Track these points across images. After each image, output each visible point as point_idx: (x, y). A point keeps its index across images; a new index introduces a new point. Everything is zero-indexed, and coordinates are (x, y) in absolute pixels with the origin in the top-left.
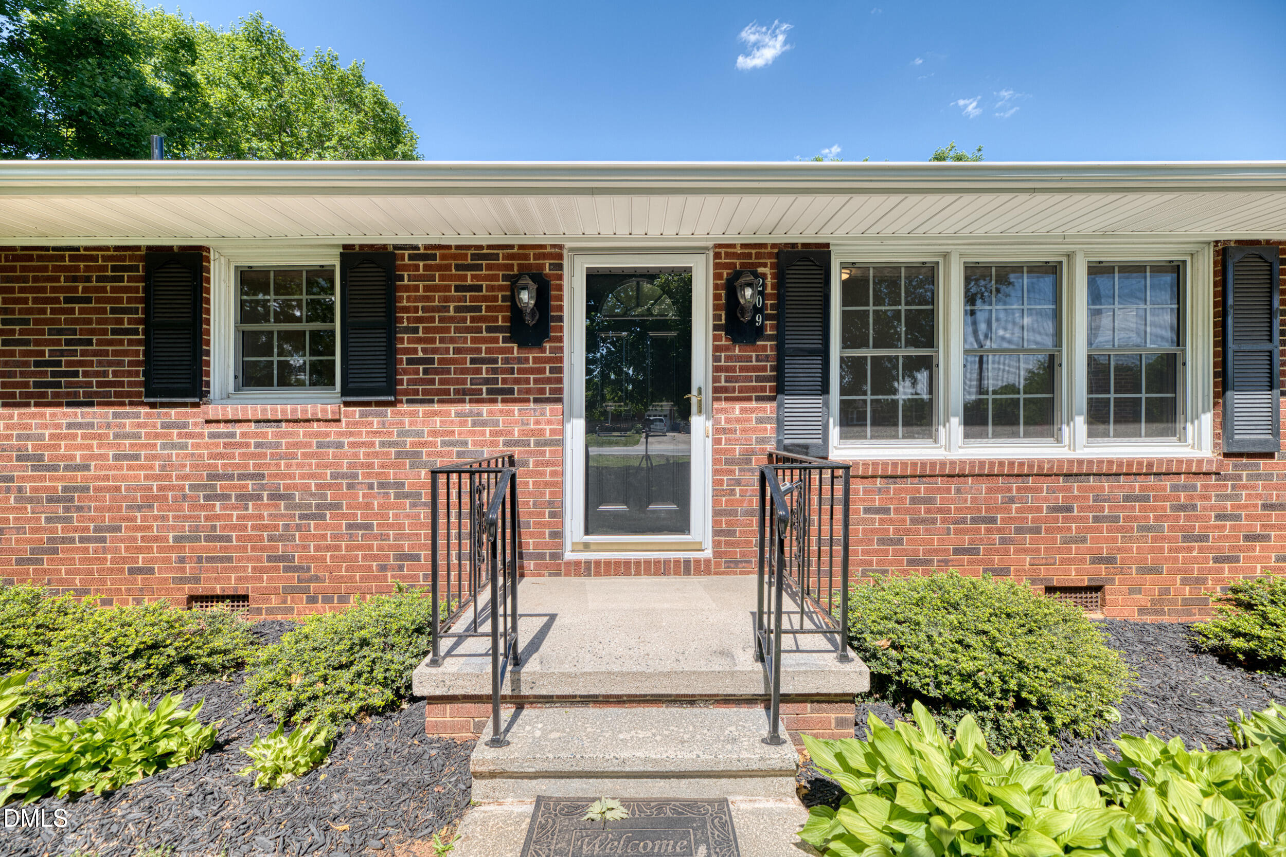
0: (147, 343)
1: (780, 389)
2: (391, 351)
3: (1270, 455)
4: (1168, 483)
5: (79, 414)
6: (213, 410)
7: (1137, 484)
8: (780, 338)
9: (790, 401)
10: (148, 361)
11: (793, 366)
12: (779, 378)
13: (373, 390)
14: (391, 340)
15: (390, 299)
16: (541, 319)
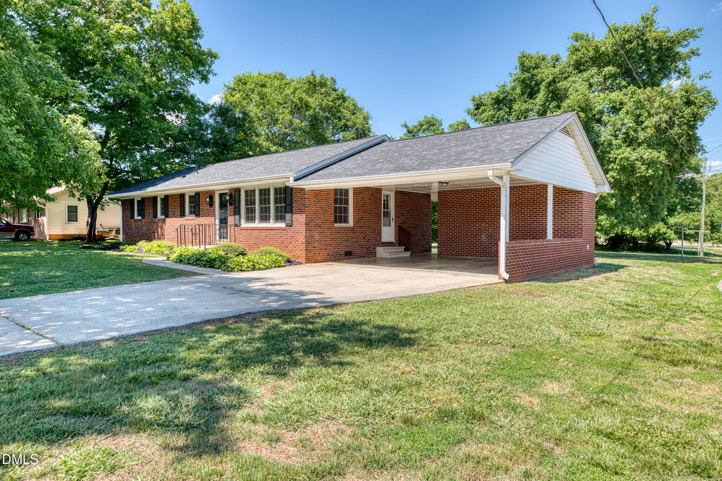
0: (181, 208)
1: (234, 214)
2: (199, 209)
3: (292, 226)
5: (176, 219)
6: (185, 218)
8: (234, 205)
9: (235, 216)
10: (181, 211)
11: (236, 209)
12: (234, 212)
13: (198, 215)
14: (199, 207)
15: (199, 200)
16: (212, 203)
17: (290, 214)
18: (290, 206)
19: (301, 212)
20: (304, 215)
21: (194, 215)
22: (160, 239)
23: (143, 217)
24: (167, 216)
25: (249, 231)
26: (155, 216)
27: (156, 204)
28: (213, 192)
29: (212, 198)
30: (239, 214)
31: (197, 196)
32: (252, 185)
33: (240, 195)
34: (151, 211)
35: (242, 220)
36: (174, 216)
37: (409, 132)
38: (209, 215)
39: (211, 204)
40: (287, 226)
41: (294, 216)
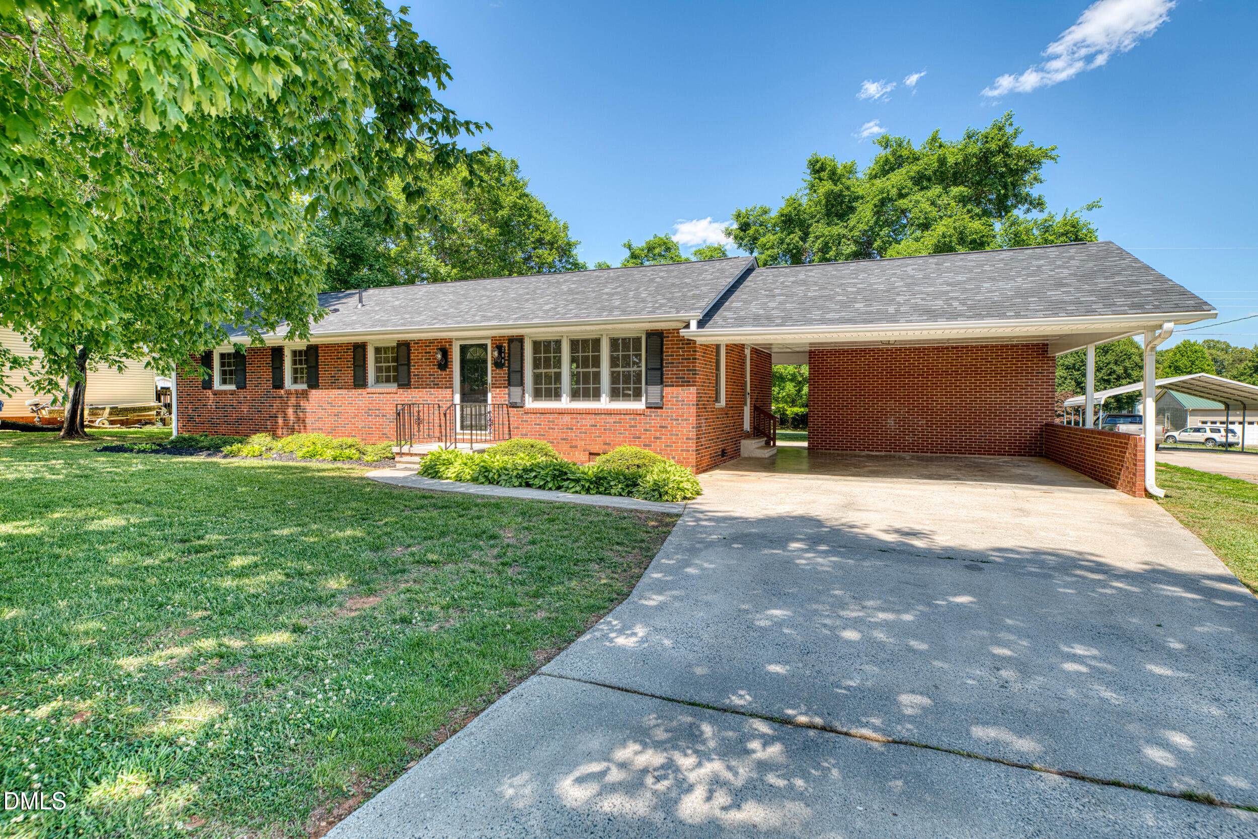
0: (354, 370)
1: (509, 384)
2: (409, 372)
3: (662, 408)
4: (627, 417)
5: (340, 391)
6: (369, 390)
7: (618, 417)
8: (509, 367)
9: (512, 388)
10: (355, 376)
11: (513, 376)
12: (509, 380)
13: (405, 384)
14: (409, 369)
15: (409, 356)
16: (446, 362)
17: (659, 387)
18: (659, 372)
19: (686, 383)
20: (693, 390)
21: (396, 385)
22: (292, 431)
23: (242, 386)
24: (314, 384)
25: (547, 416)
26: (278, 384)
27: (282, 361)
28: (450, 341)
29: (445, 353)
30: (521, 384)
31: (404, 348)
32: (558, 332)
33: (522, 348)
34: (267, 374)
35: (527, 395)
36: (334, 384)
37: (634, 256)
38: (436, 386)
39: (444, 364)
40: (647, 408)
41: (667, 390)
